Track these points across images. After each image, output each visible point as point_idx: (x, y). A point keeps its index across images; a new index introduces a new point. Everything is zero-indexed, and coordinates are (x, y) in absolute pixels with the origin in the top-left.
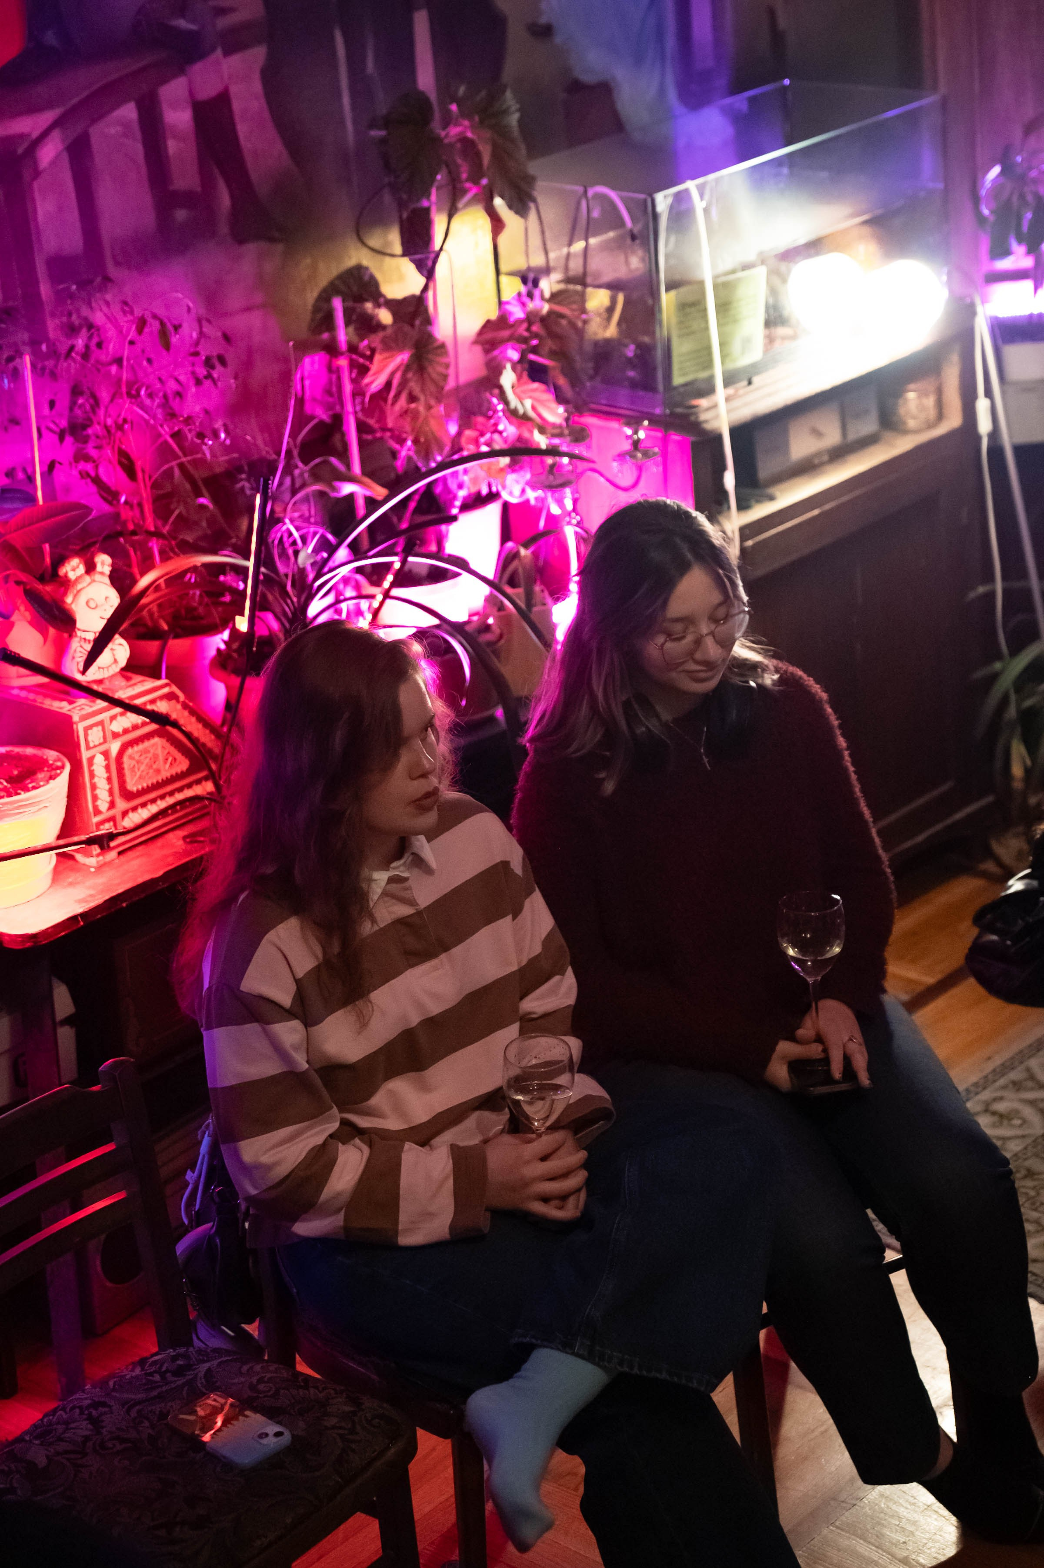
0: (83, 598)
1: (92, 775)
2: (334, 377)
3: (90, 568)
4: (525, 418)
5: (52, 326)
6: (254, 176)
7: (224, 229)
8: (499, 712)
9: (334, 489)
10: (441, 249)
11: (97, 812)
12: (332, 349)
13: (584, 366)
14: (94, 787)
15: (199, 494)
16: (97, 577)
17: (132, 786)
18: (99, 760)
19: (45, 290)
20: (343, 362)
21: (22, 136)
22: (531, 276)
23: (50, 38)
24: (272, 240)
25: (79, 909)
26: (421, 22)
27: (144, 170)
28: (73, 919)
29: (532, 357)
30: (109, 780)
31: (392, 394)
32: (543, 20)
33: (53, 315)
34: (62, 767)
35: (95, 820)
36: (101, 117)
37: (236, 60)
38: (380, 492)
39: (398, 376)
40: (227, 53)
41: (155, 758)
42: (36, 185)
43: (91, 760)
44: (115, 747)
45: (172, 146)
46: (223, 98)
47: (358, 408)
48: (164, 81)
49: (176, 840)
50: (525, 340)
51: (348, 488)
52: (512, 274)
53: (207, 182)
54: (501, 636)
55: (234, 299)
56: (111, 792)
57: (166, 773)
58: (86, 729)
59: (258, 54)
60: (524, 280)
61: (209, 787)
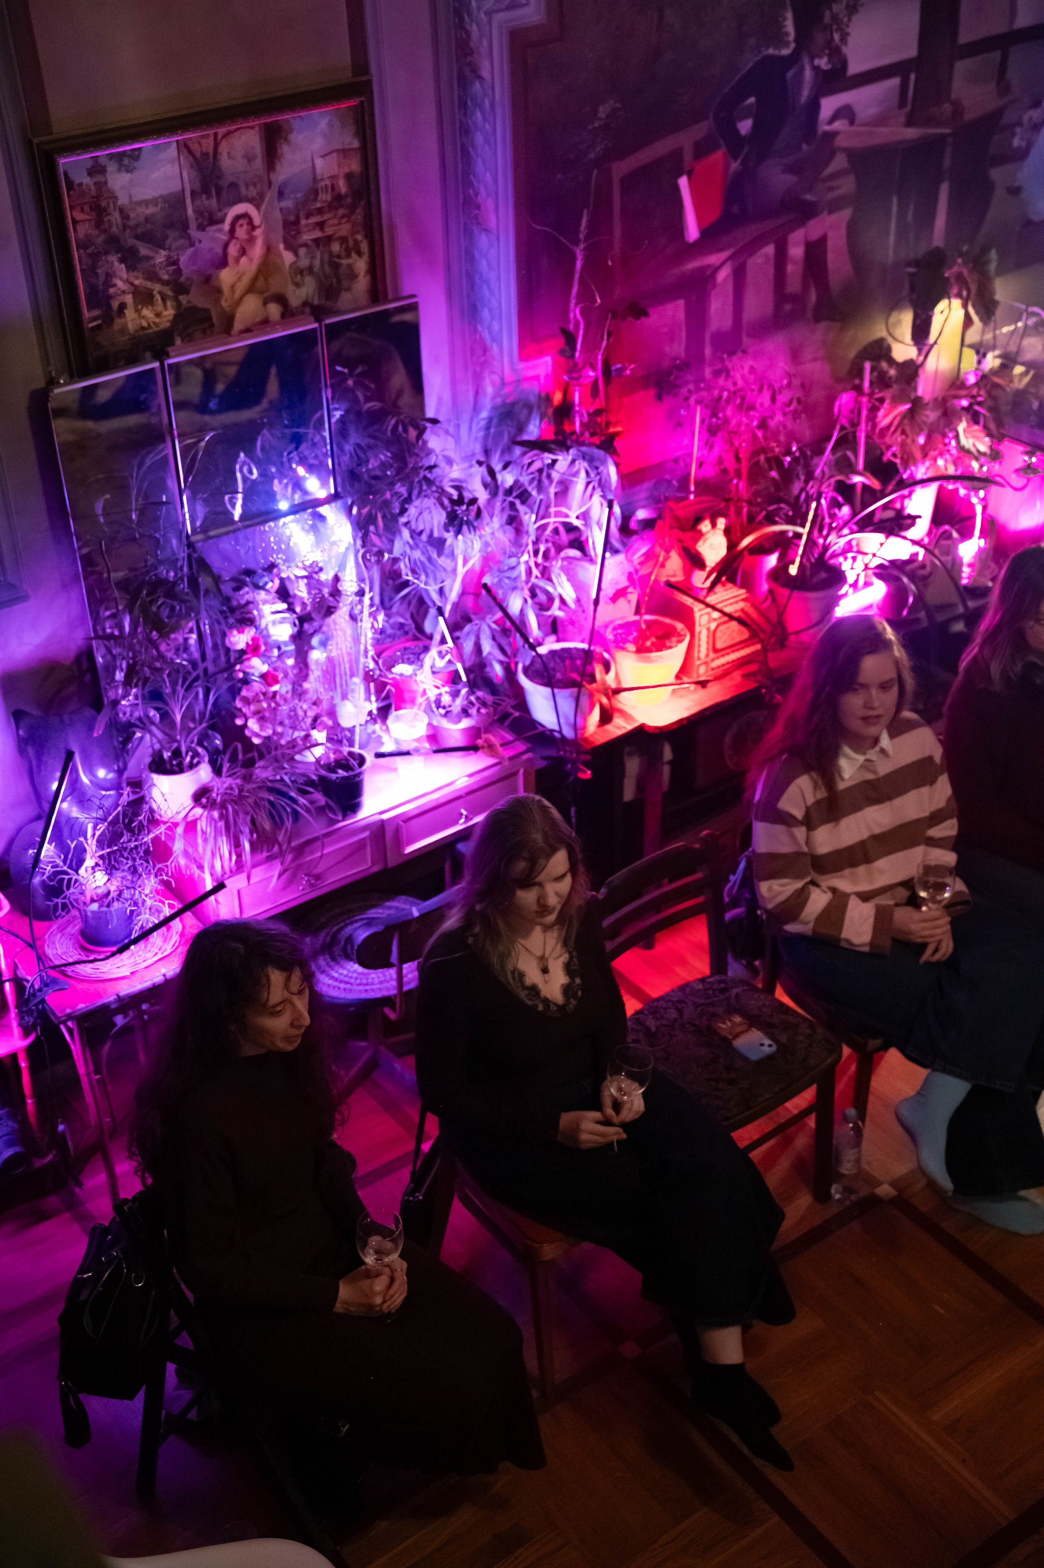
0: (708, 543)
1: (699, 639)
2: (857, 406)
3: (714, 525)
4: (968, 452)
5: (708, 372)
6: (831, 284)
7: (809, 314)
8: (922, 614)
9: (849, 478)
10: (935, 343)
11: (699, 659)
12: (858, 389)
13: (1005, 408)
14: (699, 646)
15: (771, 469)
16: (717, 531)
17: (719, 645)
18: (704, 633)
19: (708, 351)
20: (865, 399)
21: (709, 266)
22: (982, 351)
23: (735, 209)
24: (834, 320)
25: (685, 714)
26: (944, 189)
27: (772, 284)
28: (681, 720)
29: (976, 407)
30: (708, 643)
31: (892, 429)
32: (1017, 184)
33: (710, 365)
34: (685, 635)
35: (697, 663)
36: (755, 252)
37: (834, 217)
38: (876, 484)
39: (898, 419)
40: (830, 212)
41: (733, 631)
42: (713, 293)
43: (700, 633)
44: (713, 626)
45: (790, 268)
46: (823, 239)
47: (869, 428)
48: (792, 230)
49: (737, 676)
50: (973, 397)
51: (857, 479)
52: (971, 346)
53: (805, 287)
54: (930, 574)
55: (808, 353)
56: (708, 649)
57: (737, 640)
58: (701, 616)
59: (846, 214)
60: (978, 353)
61: (758, 647)
